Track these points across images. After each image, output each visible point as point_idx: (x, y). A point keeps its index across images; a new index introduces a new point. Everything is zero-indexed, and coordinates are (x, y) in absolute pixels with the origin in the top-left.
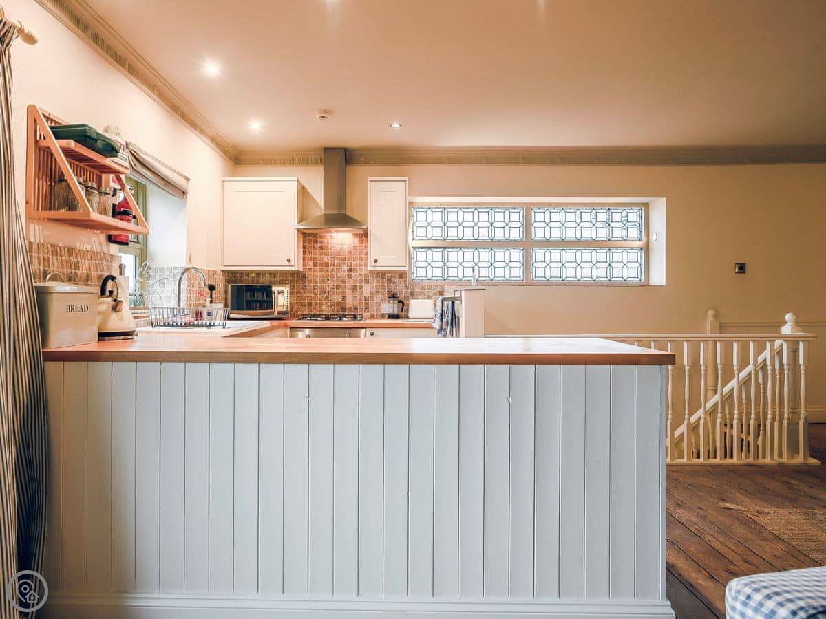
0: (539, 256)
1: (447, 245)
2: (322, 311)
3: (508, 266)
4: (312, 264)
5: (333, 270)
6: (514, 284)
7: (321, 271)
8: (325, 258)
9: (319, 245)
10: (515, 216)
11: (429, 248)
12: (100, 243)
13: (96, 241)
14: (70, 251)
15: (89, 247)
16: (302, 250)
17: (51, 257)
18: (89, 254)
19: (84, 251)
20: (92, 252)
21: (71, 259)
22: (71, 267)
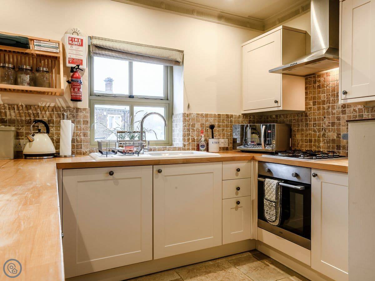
2: (320, 148)
4: (312, 104)
5: (329, 107)
7: (319, 109)
8: (323, 97)
9: (317, 84)
12: (65, 101)
13: (61, 100)
14: (28, 107)
15: (52, 105)
16: (304, 91)
17: (8, 111)
18: (50, 109)
19: (44, 108)
20: (54, 107)
21: (30, 111)
22: (30, 116)
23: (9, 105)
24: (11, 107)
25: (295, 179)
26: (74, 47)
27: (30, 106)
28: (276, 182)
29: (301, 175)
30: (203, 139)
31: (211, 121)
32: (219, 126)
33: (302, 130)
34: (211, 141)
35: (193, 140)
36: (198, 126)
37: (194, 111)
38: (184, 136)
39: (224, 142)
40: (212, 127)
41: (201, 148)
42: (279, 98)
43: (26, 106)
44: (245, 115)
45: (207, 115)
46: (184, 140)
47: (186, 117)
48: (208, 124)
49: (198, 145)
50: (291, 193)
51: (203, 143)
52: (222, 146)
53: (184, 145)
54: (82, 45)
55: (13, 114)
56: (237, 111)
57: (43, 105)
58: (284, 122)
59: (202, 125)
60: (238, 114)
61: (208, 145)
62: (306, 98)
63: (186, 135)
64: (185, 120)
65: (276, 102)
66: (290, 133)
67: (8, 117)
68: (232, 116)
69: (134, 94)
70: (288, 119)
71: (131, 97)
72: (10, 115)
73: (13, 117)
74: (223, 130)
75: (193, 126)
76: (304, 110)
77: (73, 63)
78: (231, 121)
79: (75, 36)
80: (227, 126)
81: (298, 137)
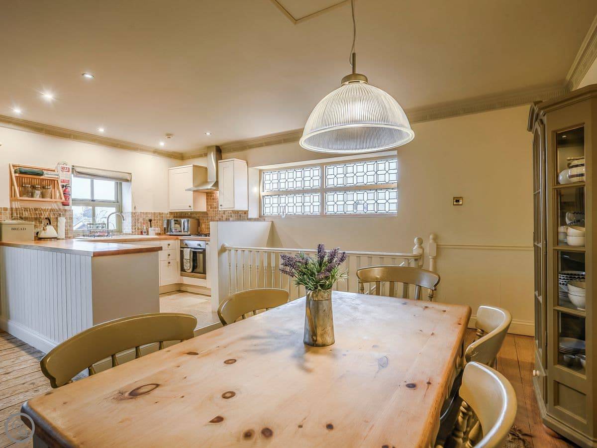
0: (330, 197)
1: (279, 193)
3: (311, 205)
4: (210, 208)
6: (316, 216)
7: (213, 211)
9: (212, 197)
10: (316, 173)
11: (271, 196)
12: (58, 205)
13: (55, 205)
14: (36, 209)
15: (50, 208)
16: (206, 200)
17: (24, 212)
18: (49, 210)
19: (45, 209)
20: (51, 209)
21: (37, 212)
22: (37, 215)
23: (24, 208)
24: (26, 209)
25: (199, 247)
26: (64, 173)
27: (37, 209)
28: (189, 249)
29: (202, 245)
30: (145, 228)
31: (150, 217)
32: (155, 220)
33: (205, 222)
34: (150, 229)
35: (138, 229)
36: (141, 220)
37: (139, 210)
38: (132, 226)
39: (158, 230)
40: (150, 221)
41: (144, 234)
42: (191, 204)
43: (35, 209)
44: (171, 213)
45: (147, 213)
46: (132, 229)
47: (134, 214)
48: (148, 219)
49: (142, 232)
50: (198, 254)
51: (145, 230)
52: (157, 232)
53: (133, 232)
54: (69, 171)
55: (26, 214)
56: (166, 211)
57: (45, 208)
58: (195, 217)
59: (144, 219)
60: (166, 212)
61: (148, 231)
62: (207, 205)
63: (134, 226)
64: (132, 217)
65: (190, 207)
66: (199, 224)
67: (24, 216)
68: (163, 213)
69: (95, 199)
70: (198, 216)
71: (93, 201)
72: (25, 214)
73: (27, 216)
74: (157, 222)
75: (138, 220)
76: (205, 210)
77: (63, 182)
78: (162, 217)
79: (65, 166)
80: (159, 220)
81: (203, 226)
